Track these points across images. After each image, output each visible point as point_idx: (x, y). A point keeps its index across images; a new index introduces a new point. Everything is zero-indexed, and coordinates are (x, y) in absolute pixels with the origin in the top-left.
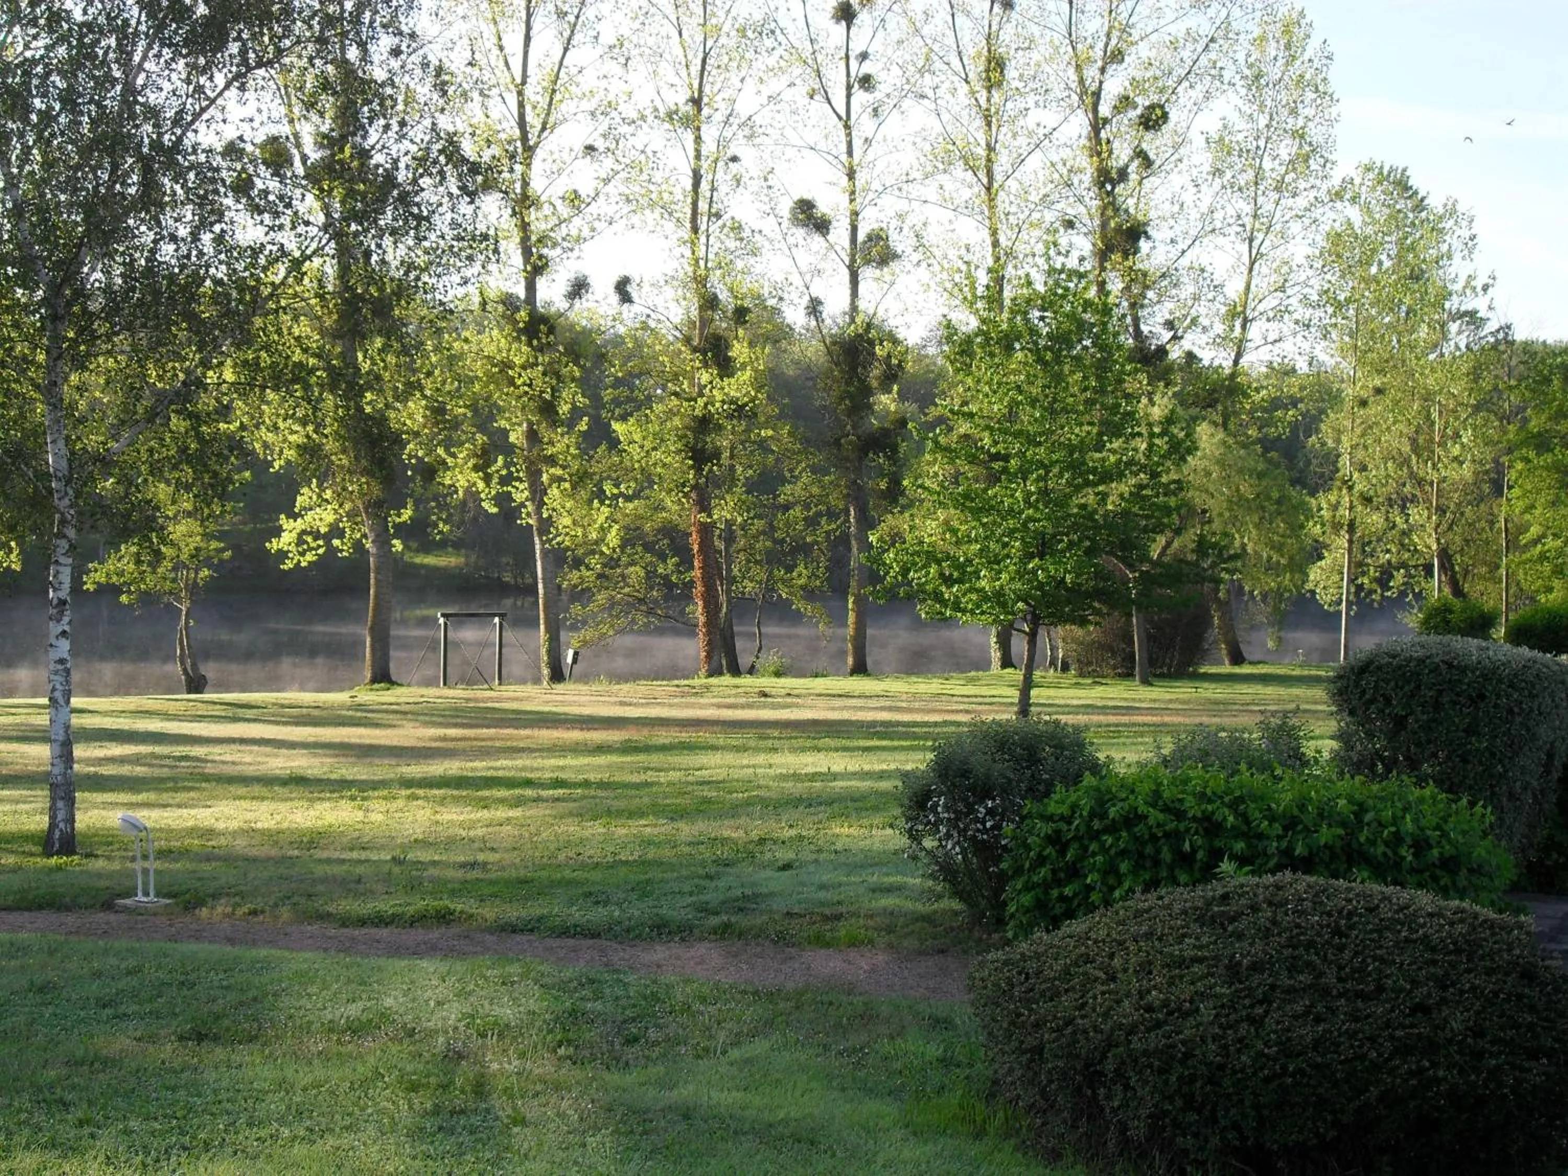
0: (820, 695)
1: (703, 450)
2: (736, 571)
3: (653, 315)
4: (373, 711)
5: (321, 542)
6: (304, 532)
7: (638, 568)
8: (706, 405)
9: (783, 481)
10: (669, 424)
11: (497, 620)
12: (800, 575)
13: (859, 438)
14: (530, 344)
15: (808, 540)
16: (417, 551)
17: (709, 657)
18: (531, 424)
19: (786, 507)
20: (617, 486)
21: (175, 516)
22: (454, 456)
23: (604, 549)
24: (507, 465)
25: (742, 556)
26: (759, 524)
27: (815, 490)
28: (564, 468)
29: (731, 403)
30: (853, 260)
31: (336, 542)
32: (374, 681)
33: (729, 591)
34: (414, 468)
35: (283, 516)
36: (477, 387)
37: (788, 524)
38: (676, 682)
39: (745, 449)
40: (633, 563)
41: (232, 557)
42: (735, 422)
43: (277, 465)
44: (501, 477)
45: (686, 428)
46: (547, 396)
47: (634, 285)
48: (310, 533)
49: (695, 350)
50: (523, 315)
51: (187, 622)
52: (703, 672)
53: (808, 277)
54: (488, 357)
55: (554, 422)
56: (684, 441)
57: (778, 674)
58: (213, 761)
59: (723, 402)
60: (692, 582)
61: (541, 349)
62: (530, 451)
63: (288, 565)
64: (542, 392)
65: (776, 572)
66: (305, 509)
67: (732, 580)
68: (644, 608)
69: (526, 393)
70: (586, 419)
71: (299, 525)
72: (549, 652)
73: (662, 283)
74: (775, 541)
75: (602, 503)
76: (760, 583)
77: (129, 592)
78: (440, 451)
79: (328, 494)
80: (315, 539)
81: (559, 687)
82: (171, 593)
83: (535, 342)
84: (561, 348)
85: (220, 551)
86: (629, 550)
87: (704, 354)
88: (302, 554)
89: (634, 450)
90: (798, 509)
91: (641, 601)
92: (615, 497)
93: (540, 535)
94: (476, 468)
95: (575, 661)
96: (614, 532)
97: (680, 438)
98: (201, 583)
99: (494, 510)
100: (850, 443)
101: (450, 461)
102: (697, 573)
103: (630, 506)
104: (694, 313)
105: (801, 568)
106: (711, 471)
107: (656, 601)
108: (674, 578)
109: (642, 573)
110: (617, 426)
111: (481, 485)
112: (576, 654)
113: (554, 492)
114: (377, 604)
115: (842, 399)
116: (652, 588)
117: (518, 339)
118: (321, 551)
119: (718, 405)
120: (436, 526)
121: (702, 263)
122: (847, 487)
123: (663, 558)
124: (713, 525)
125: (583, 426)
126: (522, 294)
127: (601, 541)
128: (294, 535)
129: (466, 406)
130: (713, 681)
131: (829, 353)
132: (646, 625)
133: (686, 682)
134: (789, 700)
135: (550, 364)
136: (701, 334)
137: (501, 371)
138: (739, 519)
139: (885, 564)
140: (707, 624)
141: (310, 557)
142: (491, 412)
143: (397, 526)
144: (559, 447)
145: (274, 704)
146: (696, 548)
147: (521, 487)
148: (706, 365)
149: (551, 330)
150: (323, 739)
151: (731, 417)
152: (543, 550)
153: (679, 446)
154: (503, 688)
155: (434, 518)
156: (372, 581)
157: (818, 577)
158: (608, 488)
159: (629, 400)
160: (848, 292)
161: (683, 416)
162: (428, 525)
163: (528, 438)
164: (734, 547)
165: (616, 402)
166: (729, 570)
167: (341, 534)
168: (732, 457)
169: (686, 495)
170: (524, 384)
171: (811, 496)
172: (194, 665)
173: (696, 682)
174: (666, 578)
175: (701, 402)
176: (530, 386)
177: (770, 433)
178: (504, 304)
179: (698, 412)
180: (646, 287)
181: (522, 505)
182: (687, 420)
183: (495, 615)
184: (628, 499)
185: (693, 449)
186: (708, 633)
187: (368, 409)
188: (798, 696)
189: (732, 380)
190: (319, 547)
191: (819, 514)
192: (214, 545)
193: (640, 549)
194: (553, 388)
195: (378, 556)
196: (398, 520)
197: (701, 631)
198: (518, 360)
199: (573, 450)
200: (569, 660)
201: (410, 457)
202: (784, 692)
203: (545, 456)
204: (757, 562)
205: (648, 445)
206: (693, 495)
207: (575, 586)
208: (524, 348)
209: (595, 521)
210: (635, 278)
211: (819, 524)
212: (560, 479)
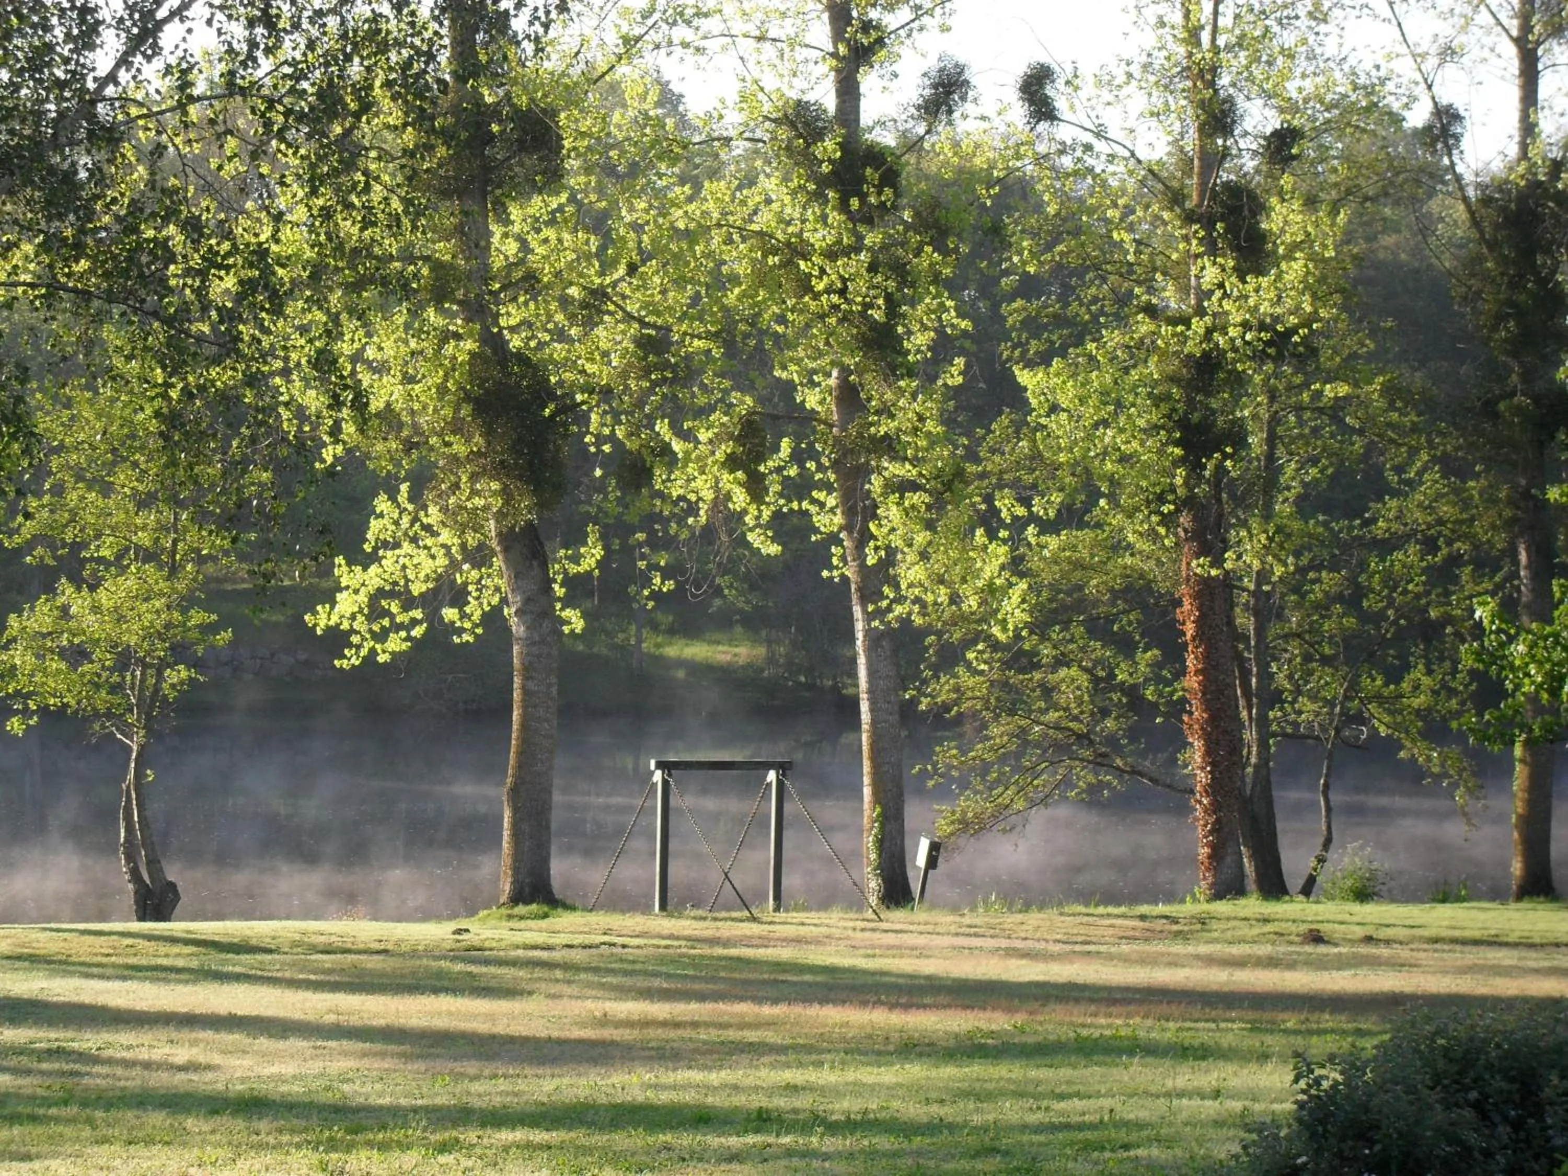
0: (1436, 940)
1: (1206, 426)
2: (1281, 680)
3: (1100, 146)
4: (501, 962)
5: (418, 614)
6: (380, 593)
7: (1074, 671)
8: (1209, 332)
9: (1381, 491)
10: (1134, 375)
11: (772, 776)
12: (1416, 687)
13: (1536, 400)
14: (844, 206)
15: (1433, 614)
16: (672, 632)
17: (1217, 854)
18: (845, 371)
19: (1386, 546)
20: (1026, 502)
21: (120, 556)
22: (687, 436)
23: (996, 631)
24: (797, 457)
25: (1294, 649)
26: (1330, 580)
27: (1446, 510)
28: (915, 461)
29: (1262, 327)
30: (1526, 28)
31: (450, 614)
32: (517, 898)
33: (1262, 722)
34: (605, 461)
35: (340, 560)
36: (732, 297)
37: (1391, 582)
38: (1144, 909)
39: (1301, 423)
40: (1061, 661)
41: (232, 644)
42: (1269, 367)
43: (328, 454)
44: (786, 481)
45: (1173, 379)
46: (878, 315)
47: (1060, 83)
48: (391, 595)
49: (1189, 218)
50: (829, 147)
51: (139, 775)
52: (1202, 888)
53: (1431, 63)
54: (761, 234)
55: (893, 368)
56: (1164, 408)
57: (1362, 895)
58: (110, 1061)
59: (1246, 326)
60: (1183, 701)
61: (868, 217)
62: (843, 429)
63: (350, 660)
64: (867, 306)
65: (1365, 681)
66: (385, 545)
67: (1274, 698)
68: (1087, 753)
69: (836, 307)
70: (960, 361)
71: (373, 577)
72: (881, 843)
73: (1121, 79)
74: (1364, 617)
75: (992, 535)
76: (1331, 704)
77: (26, 713)
78: (662, 428)
79: (433, 515)
80: (406, 608)
81: (897, 917)
82: (109, 715)
83: (855, 203)
84: (907, 215)
85: (209, 629)
86: (1055, 633)
87: (1209, 225)
88: (381, 636)
89: (1059, 424)
90: (1413, 549)
91: (1083, 738)
92: (1019, 525)
93: (864, 601)
94: (732, 463)
95: (932, 862)
96: (1016, 594)
97: (1158, 401)
98: (172, 695)
99: (774, 549)
100: (1519, 410)
101: (678, 446)
102: (1192, 682)
103: (1053, 542)
104: (1191, 142)
105: (1418, 673)
106: (1220, 469)
107: (1111, 740)
108: (1149, 694)
109: (1084, 680)
110: (1024, 377)
111: (740, 498)
112: (935, 848)
113: (891, 512)
114: (525, 740)
115: (1500, 318)
116: (1105, 713)
117: (819, 196)
118: (417, 632)
119: (1233, 332)
120: (648, 582)
121: (1205, 36)
122: (1511, 502)
123: (1126, 647)
124: (1229, 583)
125: (954, 375)
126: (830, 103)
127: (989, 614)
128: (362, 598)
129: (709, 336)
130: (1222, 907)
131: (1475, 221)
132: (1094, 789)
133: (1161, 909)
134: (1364, 950)
135: (884, 247)
136: (1203, 184)
137: (784, 265)
138: (1279, 570)
139: (1513, 668)
140: (1214, 789)
141: (396, 643)
142: (760, 348)
143: (570, 581)
144: (903, 420)
145: (295, 944)
146: (1190, 629)
147: (831, 501)
148: (1212, 250)
149: (890, 178)
150: (355, 1021)
151: (1260, 357)
152: (868, 632)
153: (1155, 417)
154: (782, 916)
155: (642, 564)
156: (517, 695)
157: (1452, 692)
158: (1006, 505)
159: (1059, 321)
160: (1513, 93)
161: (1164, 355)
162: (632, 580)
163: (840, 401)
164: (1274, 629)
165: (1032, 326)
166: (1266, 676)
167: (459, 598)
168: (1272, 440)
169: (1168, 520)
170: (828, 291)
171: (1441, 522)
172: (153, 863)
173: (1188, 908)
174: (1133, 692)
175: (1198, 326)
176: (842, 292)
177: (1343, 390)
178: (793, 125)
179: (1192, 347)
180: (1088, 89)
181: (833, 538)
182: (1173, 366)
183: (768, 766)
184: (1048, 527)
185: (1183, 424)
186: (1215, 808)
187: (515, 342)
188: (1388, 942)
189: (1264, 281)
190: (414, 622)
191: (1455, 560)
192: (197, 617)
193: (1078, 630)
194: (889, 298)
195: (529, 642)
196: (573, 569)
197: (1201, 803)
198: (819, 238)
199: (930, 426)
200: (921, 860)
201: (600, 440)
202: (1360, 932)
203: (873, 438)
204: (1326, 661)
205: (1089, 413)
206: (1184, 519)
207: (946, 708)
208: (835, 217)
209: (977, 575)
210: (1062, 67)
211: (1456, 580)
212: (904, 487)
